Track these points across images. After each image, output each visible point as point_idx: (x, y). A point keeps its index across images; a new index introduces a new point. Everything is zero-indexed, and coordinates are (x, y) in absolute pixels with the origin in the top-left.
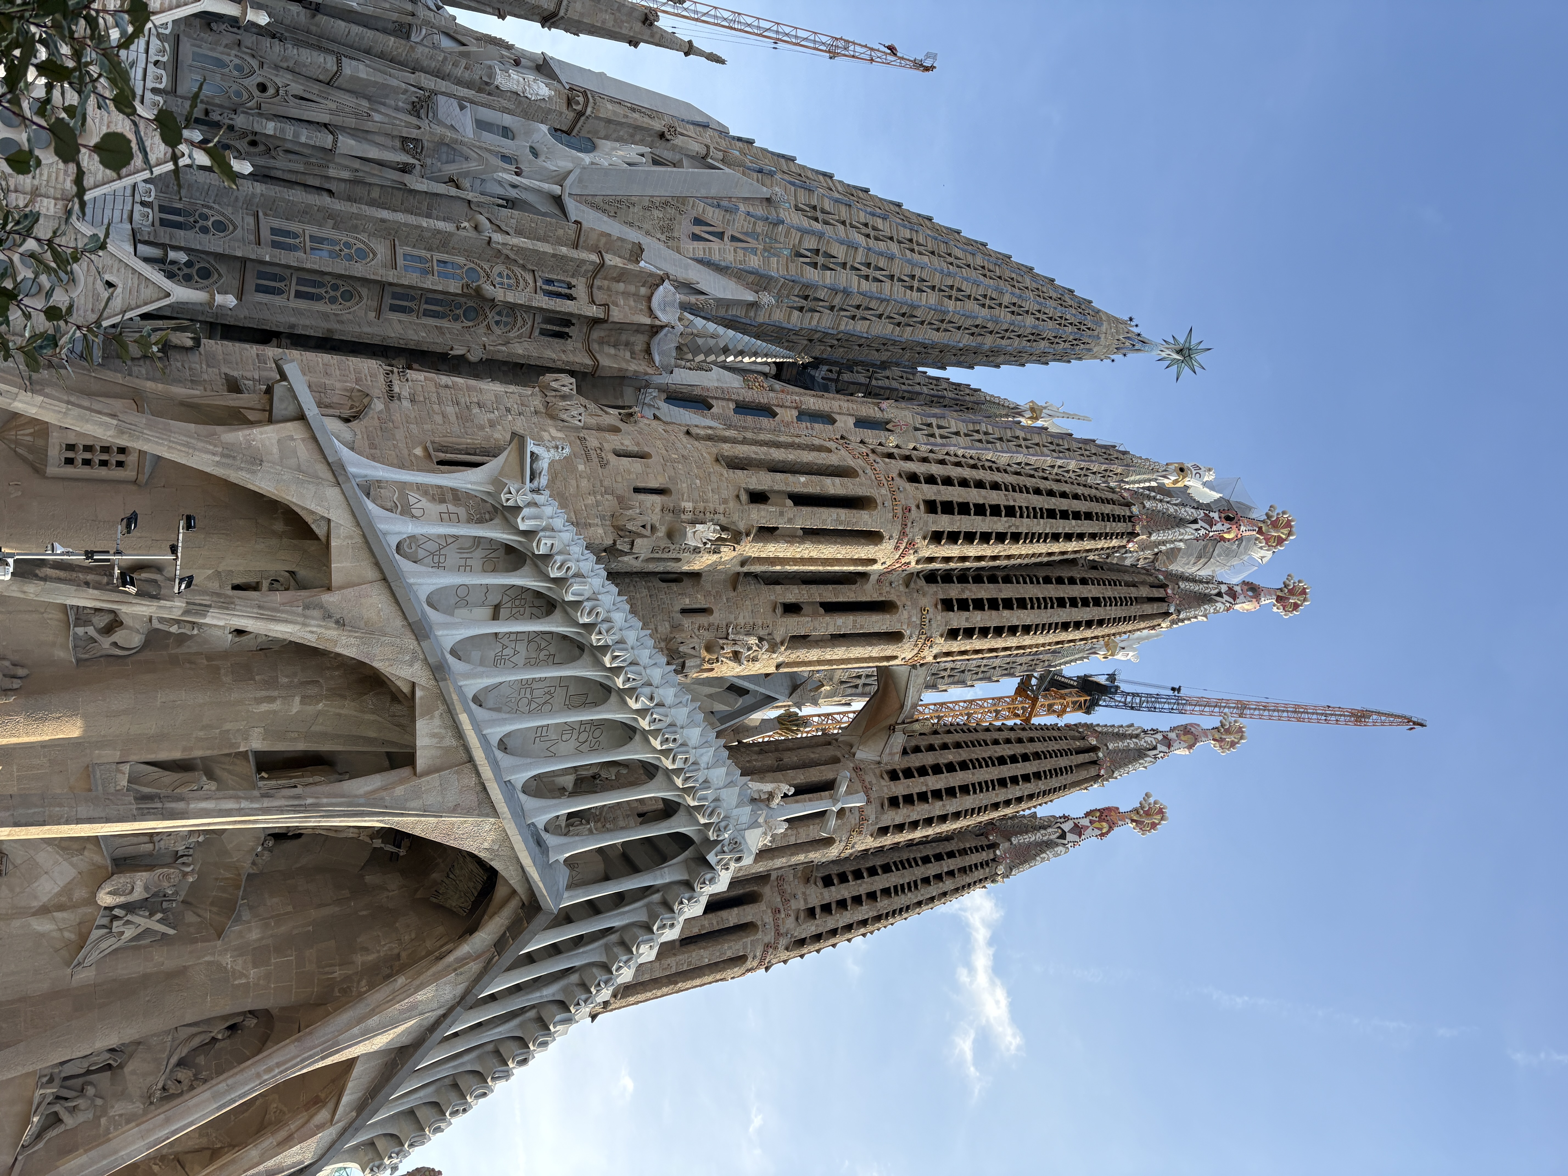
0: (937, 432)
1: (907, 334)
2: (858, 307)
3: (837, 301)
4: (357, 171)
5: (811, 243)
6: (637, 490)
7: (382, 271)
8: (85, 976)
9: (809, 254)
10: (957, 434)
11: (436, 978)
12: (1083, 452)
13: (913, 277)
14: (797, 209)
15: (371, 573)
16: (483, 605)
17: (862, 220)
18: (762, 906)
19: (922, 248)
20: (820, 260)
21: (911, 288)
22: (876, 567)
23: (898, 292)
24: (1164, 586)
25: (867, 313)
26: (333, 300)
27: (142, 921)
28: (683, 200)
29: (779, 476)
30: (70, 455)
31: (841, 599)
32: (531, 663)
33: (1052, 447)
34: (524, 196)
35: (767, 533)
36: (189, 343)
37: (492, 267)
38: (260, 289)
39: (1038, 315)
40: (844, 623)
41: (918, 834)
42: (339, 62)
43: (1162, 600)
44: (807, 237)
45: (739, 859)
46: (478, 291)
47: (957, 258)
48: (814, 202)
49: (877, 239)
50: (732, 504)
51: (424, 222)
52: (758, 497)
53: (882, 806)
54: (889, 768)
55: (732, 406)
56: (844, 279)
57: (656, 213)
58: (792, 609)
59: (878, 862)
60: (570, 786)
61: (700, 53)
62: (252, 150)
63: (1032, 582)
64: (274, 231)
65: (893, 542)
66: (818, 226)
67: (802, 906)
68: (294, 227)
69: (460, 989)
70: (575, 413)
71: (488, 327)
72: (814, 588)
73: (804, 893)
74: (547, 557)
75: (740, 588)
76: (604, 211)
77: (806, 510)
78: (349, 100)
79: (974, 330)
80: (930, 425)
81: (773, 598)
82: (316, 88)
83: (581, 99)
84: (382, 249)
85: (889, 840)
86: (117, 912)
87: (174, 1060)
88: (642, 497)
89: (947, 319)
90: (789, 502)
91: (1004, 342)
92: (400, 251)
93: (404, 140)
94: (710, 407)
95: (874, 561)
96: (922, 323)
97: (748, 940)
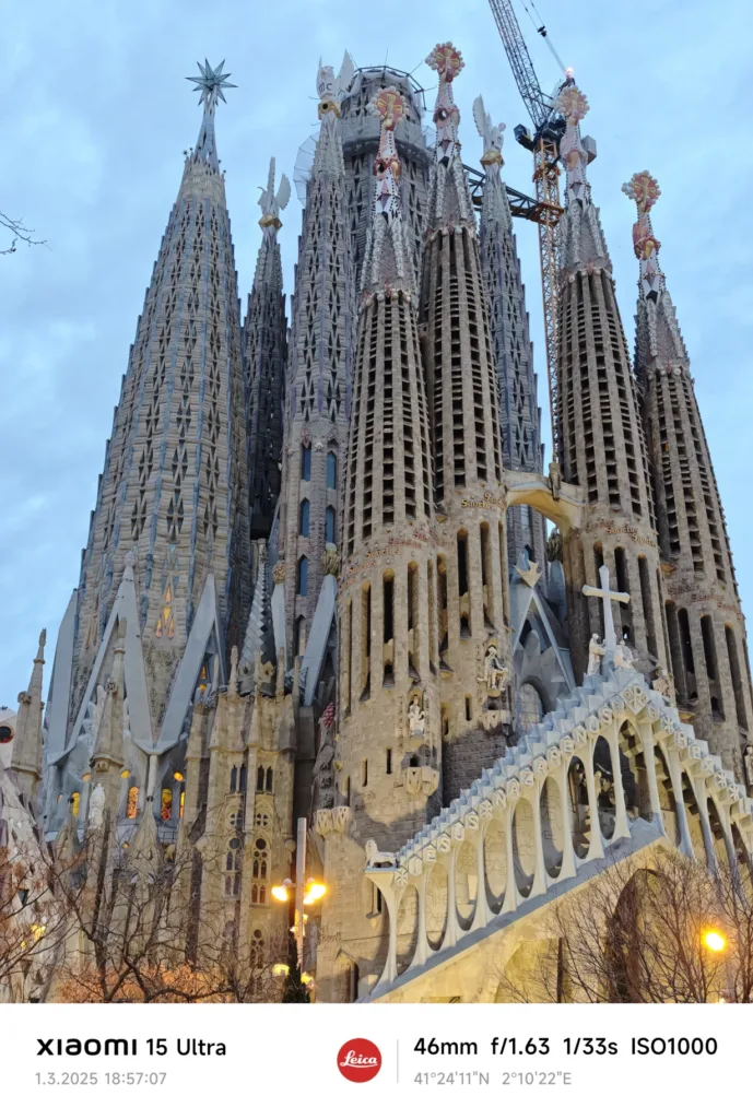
0: (308, 397)
2: (208, 473)
3: (205, 494)
5: (163, 525)
6: (389, 771)
9: (172, 527)
10: (308, 374)
12: (316, 232)
13: (179, 420)
14: (136, 539)
16: (467, 884)
17: (138, 471)
18: (689, 609)
19: (154, 411)
20: (175, 515)
21: (188, 421)
23: (191, 435)
24: (440, 236)
25: (213, 462)
28: (144, 646)
29: (373, 655)
31: (457, 581)
33: (314, 267)
35: (413, 663)
37: (228, 830)
39: (196, 276)
40: (475, 579)
43: (452, 237)
44: (159, 532)
45: (638, 691)
47: (156, 373)
48: (128, 521)
50: (394, 696)
52: (389, 672)
53: (616, 511)
54: (587, 499)
55: (299, 598)
56: (187, 492)
57: (157, 670)
58: (465, 622)
61: (41, 651)
65: (416, 551)
66: (149, 519)
67: (692, 574)
70: (340, 814)
71: (269, 830)
72: (449, 605)
73: (683, 570)
76: (163, 712)
77: (396, 627)
79: (215, 347)
80: (303, 403)
81: (457, 643)
83: (101, 763)
85: (644, 501)
88: (393, 768)
89: (209, 379)
90: (391, 641)
91: (223, 311)
94: (301, 617)
95: (429, 561)
96: (215, 404)
97: (714, 624)
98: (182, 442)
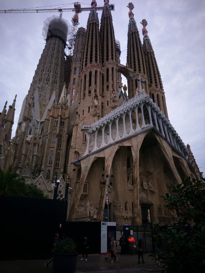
0: (76, 60)
1: (60, 65)
2: (55, 73)
3: (55, 77)
4: (39, 152)
5: (45, 81)
6: (89, 112)
7: (55, 149)
8: (157, 191)
9: (47, 82)
10: (77, 56)
11: (162, 144)
13: (50, 63)
14: (40, 83)
15: (102, 152)
16: (107, 136)
17: (41, 72)
18: (154, 94)
19: (45, 61)
20: (48, 79)
21: (52, 63)
22: (101, 72)
23: (53, 66)
25: (57, 72)
26: (59, 156)
27: (150, 184)
28: (40, 102)
29: (86, 89)
30: (85, 191)
31: (106, 78)
32: (116, 129)
33: (79, 38)
34: (41, 128)
35: (95, 91)
36: (68, 176)
37: (53, 133)
38: (58, 166)
39: (55, 40)
40: (110, 78)
41: (145, 66)
42: (23, 154)
43: (107, 18)
45: (148, 97)
46: (57, 135)
47: (46, 55)
48: (38, 80)
49: (44, 69)
50: (91, 97)
51: (47, 143)
52: (90, 92)
53: (140, 72)
54: (134, 71)
55: (73, 96)
56: (51, 75)
57: (42, 107)
58: (108, 87)
59: (149, 73)
60: (134, 124)
61: (15, 99)
62: (37, 167)
63: (104, 43)
64: (49, 164)
65: (97, 69)
66: (42, 80)
67: (155, 87)
68: (48, 161)
69: (164, 141)
70: (77, 121)
71: (63, 134)
72: (104, 83)
73: (153, 86)
74: (100, 126)
75: (104, 96)
76: (42, 115)
77: (92, 84)
78: (28, 153)
79: (58, 52)
81: (106, 90)
82: (27, 158)
83: (25, 118)
84: (51, 149)
85: (146, 71)
86: (148, 187)
87: (169, 180)
89: (57, 57)
90: (90, 87)
92: (51, 146)
93: (34, 145)
94: (73, 99)
95: (100, 72)
96: (58, 62)
97: (160, 96)
98: (50, 67)
